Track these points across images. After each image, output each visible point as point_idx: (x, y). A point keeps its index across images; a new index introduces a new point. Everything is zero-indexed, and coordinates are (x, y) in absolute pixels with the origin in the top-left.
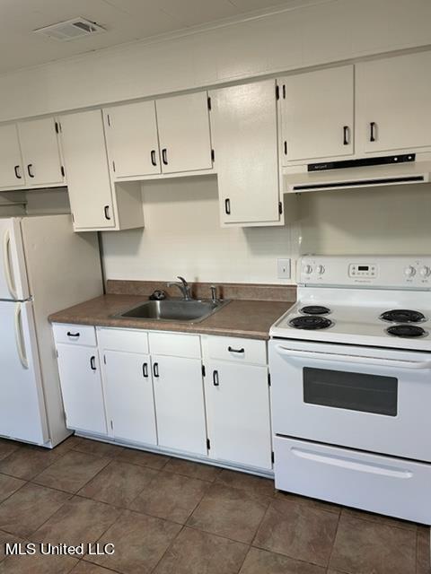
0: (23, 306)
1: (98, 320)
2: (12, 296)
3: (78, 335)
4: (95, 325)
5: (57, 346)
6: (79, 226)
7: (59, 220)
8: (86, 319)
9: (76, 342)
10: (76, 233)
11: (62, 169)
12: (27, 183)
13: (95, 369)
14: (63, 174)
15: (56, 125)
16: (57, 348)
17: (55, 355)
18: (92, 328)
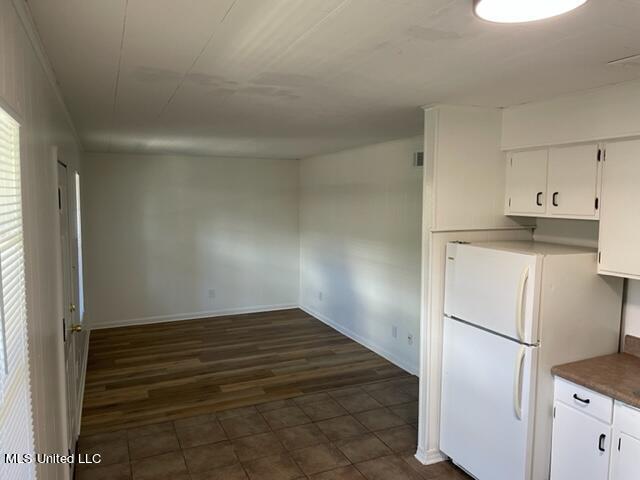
0: (529, 351)
1: (619, 394)
2: (519, 335)
3: (587, 401)
4: (614, 398)
5: (556, 404)
6: (604, 268)
7: (582, 259)
8: (604, 388)
9: (584, 409)
10: (600, 275)
11: (597, 200)
12: (547, 211)
13: (603, 450)
14: (596, 207)
15: (599, 152)
16: (554, 405)
17: (552, 413)
18: (610, 401)
